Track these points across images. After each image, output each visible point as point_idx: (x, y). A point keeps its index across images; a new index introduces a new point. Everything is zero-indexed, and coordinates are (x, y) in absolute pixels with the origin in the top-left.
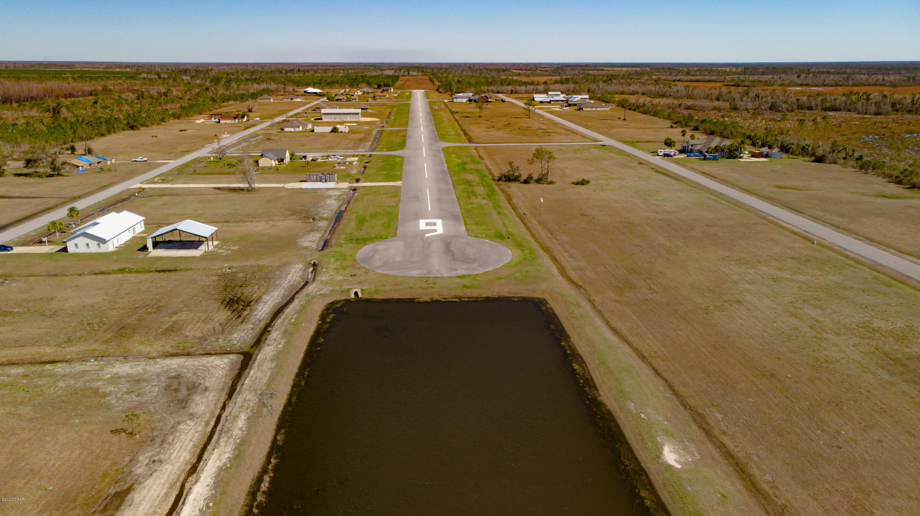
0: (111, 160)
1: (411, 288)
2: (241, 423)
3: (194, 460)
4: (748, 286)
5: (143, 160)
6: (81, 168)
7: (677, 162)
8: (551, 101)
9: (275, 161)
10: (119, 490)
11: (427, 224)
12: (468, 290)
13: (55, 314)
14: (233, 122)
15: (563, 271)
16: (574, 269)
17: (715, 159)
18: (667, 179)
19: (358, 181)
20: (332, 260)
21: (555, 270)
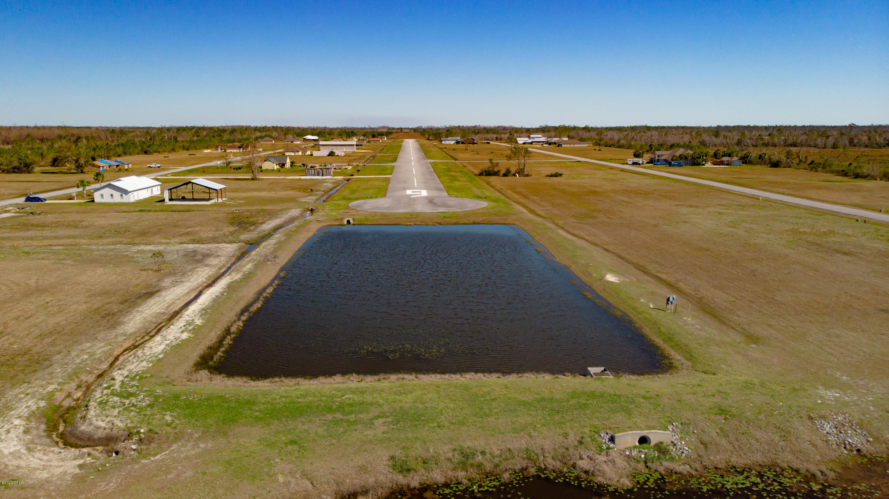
0: (128, 165)
1: (396, 218)
2: (250, 266)
3: (209, 282)
4: (695, 216)
5: (157, 166)
6: (101, 168)
7: (645, 168)
8: (532, 142)
9: (277, 165)
10: (149, 291)
11: (413, 192)
12: (447, 219)
13: (86, 227)
14: (238, 151)
15: (532, 211)
16: (542, 211)
17: (680, 165)
18: (633, 174)
19: (352, 175)
20: (327, 206)
21: (525, 211)
